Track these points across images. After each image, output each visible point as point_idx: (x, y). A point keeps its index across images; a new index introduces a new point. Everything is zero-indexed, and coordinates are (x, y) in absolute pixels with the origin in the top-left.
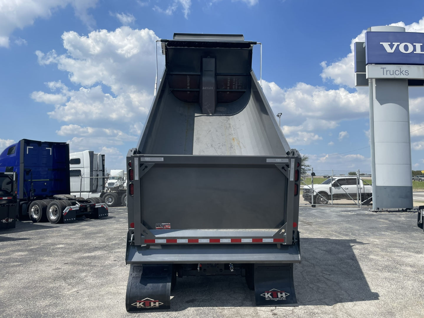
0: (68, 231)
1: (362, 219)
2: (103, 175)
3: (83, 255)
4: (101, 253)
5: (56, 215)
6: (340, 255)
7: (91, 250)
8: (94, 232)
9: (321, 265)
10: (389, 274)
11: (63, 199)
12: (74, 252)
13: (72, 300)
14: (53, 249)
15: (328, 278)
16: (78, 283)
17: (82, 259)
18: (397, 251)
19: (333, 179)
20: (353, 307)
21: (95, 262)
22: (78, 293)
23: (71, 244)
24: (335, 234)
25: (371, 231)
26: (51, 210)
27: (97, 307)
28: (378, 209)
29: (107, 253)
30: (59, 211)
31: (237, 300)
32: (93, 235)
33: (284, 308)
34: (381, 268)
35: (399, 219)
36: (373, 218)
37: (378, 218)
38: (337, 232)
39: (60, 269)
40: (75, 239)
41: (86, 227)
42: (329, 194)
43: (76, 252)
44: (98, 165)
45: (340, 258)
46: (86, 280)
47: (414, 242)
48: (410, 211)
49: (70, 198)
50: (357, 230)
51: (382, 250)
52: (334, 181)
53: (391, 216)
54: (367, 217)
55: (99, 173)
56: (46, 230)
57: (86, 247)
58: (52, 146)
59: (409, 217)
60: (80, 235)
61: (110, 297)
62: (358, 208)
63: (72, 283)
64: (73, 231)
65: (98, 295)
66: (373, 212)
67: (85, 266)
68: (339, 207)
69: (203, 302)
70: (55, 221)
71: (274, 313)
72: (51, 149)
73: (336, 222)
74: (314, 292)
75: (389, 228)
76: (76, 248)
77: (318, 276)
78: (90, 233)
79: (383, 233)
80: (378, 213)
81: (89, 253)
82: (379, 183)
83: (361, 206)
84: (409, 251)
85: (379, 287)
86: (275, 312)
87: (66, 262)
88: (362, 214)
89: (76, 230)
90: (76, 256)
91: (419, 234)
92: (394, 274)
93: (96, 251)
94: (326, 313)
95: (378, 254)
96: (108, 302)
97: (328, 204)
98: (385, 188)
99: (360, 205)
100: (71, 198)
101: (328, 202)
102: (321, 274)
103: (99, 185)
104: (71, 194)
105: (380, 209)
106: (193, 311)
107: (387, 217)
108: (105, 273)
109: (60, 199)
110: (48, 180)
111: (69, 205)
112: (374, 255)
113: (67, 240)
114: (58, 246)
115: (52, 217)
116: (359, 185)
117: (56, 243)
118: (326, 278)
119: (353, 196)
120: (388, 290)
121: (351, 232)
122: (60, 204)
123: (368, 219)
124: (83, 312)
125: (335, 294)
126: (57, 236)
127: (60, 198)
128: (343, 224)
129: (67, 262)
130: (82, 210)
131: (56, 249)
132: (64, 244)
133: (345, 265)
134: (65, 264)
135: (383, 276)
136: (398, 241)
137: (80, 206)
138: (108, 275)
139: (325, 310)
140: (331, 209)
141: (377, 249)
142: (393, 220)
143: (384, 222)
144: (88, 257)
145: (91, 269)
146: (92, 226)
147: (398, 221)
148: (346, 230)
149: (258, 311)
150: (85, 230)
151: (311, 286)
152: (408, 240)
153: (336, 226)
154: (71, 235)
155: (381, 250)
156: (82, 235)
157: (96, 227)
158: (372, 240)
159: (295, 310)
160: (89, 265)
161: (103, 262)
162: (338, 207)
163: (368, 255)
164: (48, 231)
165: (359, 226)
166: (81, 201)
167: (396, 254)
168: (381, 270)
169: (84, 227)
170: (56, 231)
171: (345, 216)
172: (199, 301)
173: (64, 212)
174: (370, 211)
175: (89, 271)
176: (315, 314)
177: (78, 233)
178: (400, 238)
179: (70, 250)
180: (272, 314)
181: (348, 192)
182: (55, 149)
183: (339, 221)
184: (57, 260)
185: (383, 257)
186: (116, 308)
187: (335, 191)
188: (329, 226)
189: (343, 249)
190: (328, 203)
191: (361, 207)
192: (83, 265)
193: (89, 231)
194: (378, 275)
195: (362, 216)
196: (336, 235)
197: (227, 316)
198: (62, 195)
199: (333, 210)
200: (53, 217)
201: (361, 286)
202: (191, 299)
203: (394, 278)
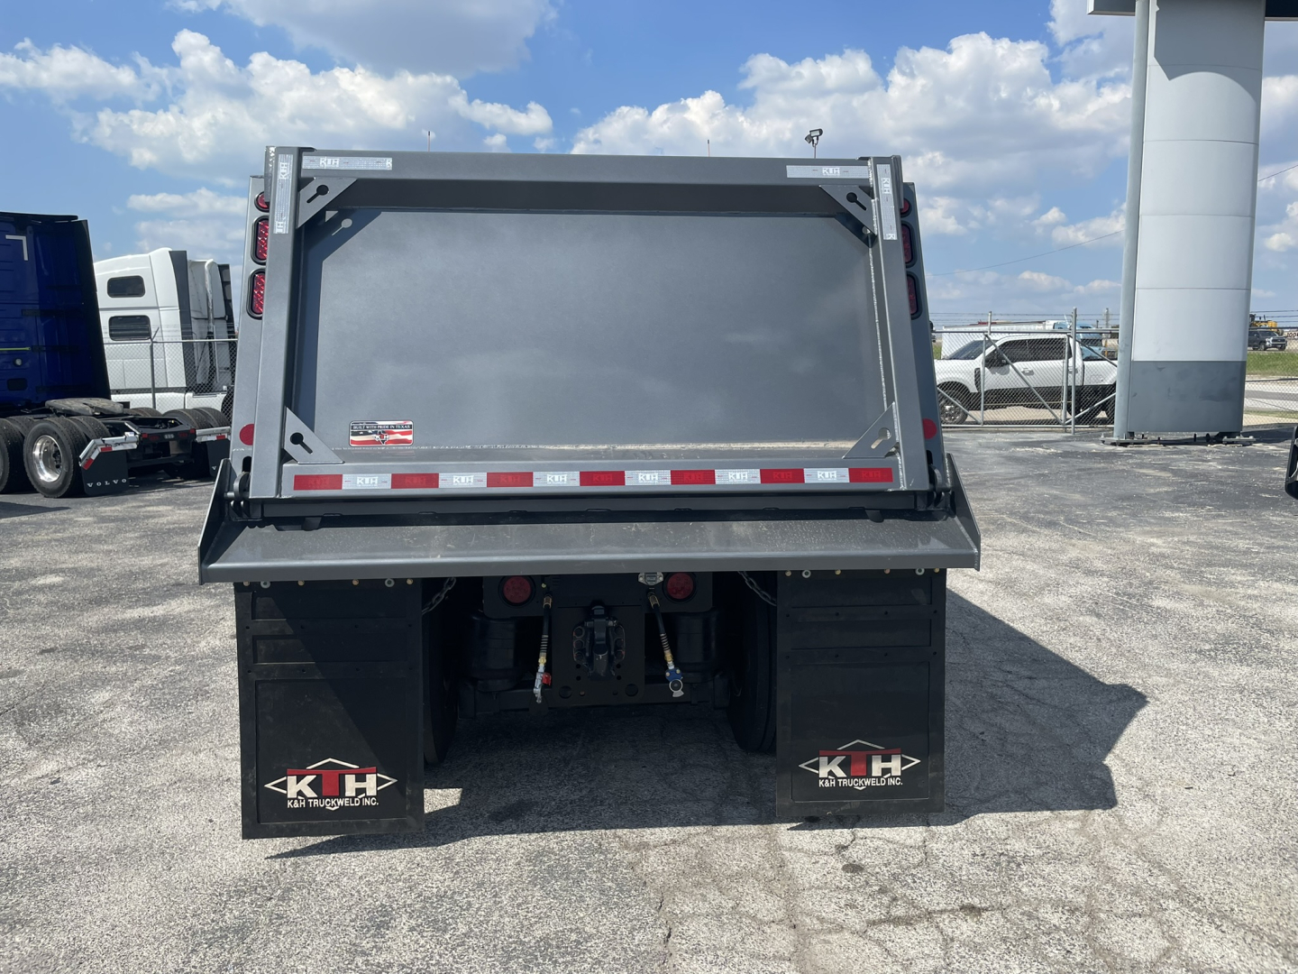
0: (95, 523)
1: (1084, 470)
2: (229, 332)
3: (120, 616)
4: (192, 607)
5: (58, 467)
6: (1048, 599)
7: (157, 596)
8: (183, 528)
9: (989, 639)
10: (1246, 670)
11: (78, 414)
12: (90, 603)
13: (23, 818)
14: (19, 593)
15: (1027, 691)
16: (67, 739)
17: (115, 631)
18: (1239, 578)
19: (990, 343)
20: (1159, 823)
21: (160, 641)
22: (57, 781)
23: (90, 573)
24: (1009, 520)
25: (1127, 509)
26: (37, 453)
27: (118, 852)
28: (1132, 434)
29: (212, 607)
30: (66, 455)
31: (698, 800)
32: (177, 539)
33: (886, 832)
34: (1207, 647)
35: (1202, 467)
36: (1119, 465)
37: (1135, 464)
38: (1015, 513)
39: (16, 673)
40: (111, 551)
41: (161, 508)
42: (973, 389)
43: (99, 601)
44: (208, 300)
45: (1049, 610)
46: (104, 721)
47: (1282, 543)
48: (1232, 439)
49: (105, 410)
50: (1080, 506)
51: (1189, 574)
52: (992, 349)
53: (1174, 456)
54: (1100, 463)
55: (213, 327)
56: (16, 519)
57: (139, 585)
58: (29, 228)
59: (1232, 461)
60: (130, 538)
61: (183, 799)
62: (1062, 432)
63: (44, 736)
64: (112, 525)
65: (137, 789)
66: (1114, 444)
67: (115, 663)
68: (1003, 432)
69: (560, 813)
70: (56, 487)
71: (851, 861)
72: (24, 238)
73: (1005, 480)
74: (992, 757)
75: (1182, 497)
76: (105, 586)
77: (989, 683)
78: (169, 529)
79: (1168, 514)
80: (1128, 448)
81: (148, 605)
82: (1142, 352)
83: (1072, 426)
84: (1279, 579)
85: (1230, 730)
86: (855, 854)
87: (49, 645)
88: (1080, 454)
89: (123, 520)
90: (96, 618)
91: (1288, 516)
92: (1265, 672)
93: (174, 596)
94: (1058, 857)
95: (1178, 593)
96: (168, 823)
97: (969, 423)
98: (1160, 366)
99: (1070, 423)
100: (108, 411)
101: (966, 415)
102: (999, 676)
103: (220, 368)
104: (113, 396)
105: (1138, 437)
106: (518, 864)
107: (1163, 459)
108: (185, 688)
109: (69, 414)
110: (27, 349)
111: (102, 435)
112: (1168, 597)
113: (81, 556)
114: (41, 581)
115: (43, 473)
116: (1071, 360)
117: (38, 568)
118: (1020, 693)
119: (1050, 396)
120: (1266, 738)
121: (1064, 512)
122: (64, 430)
123: (1103, 468)
124: (53, 880)
125: (1073, 761)
126: (50, 541)
127: (70, 411)
128: (1028, 486)
129: (53, 645)
130: (149, 451)
131: (27, 591)
132: (64, 572)
133: (1078, 638)
134: (43, 652)
135: (1225, 678)
136: (1228, 543)
137: (140, 436)
138: (195, 697)
139: (1052, 840)
140: (979, 437)
141: (1168, 572)
142: (1186, 471)
143: (1159, 477)
144: (139, 624)
145: (137, 672)
146: (183, 505)
147: (1204, 475)
148: (1045, 506)
149: (787, 854)
150: (156, 520)
151: (976, 727)
152: (1260, 539)
153: (1007, 495)
154: (99, 539)
155: (1183, 577)
156: (141, 537)
157: (195, 508)
158: (1139, 539)
159: (934, 846)
160: (133, 657)
161: (189, 641)
162: (999, 432)
163: (1146, 596)
164: (22, 523)
165: (1083, 492)
166: (146, 420)
167: (1241, 590)
168: (1213, 654)
169: (155, 508)
170: (52, 522)
171: (1028, 460)
172: (546, 810)
173: (81, 456)
174: (1103, 442)
175: (125, 680)
176: (1019, 865)
177: (126, 532)
178: (1230, 532)
179: (78, 596)
180: (845, 868)
181: (1034, 382)
182: (38, 239)
183: (1009, 476)
184: (18, 638)
185: (1201, 604)
186: (196, 853)
187: (993, 380)
188: (985, 493)
189: (1052, 574)
190: (969, 419)
191: (1072, 429)
192: (110, 657)
193: (169, 523)
194: (1207, 675)
195: (1082, 458)
196: (1014, 525)
197: (659, 882)
198: (76, 399)
199: (984, 441)
200: (47, 477)
201: (1162, 725)
202: (514, 800)
203: (1271, 685)
